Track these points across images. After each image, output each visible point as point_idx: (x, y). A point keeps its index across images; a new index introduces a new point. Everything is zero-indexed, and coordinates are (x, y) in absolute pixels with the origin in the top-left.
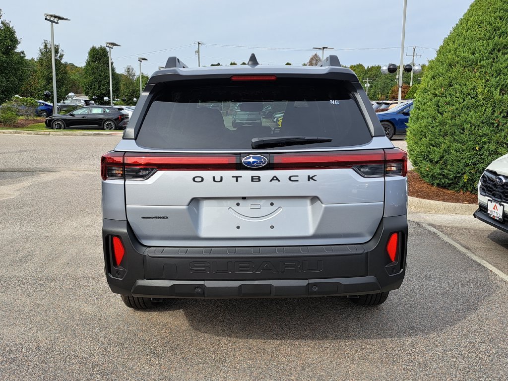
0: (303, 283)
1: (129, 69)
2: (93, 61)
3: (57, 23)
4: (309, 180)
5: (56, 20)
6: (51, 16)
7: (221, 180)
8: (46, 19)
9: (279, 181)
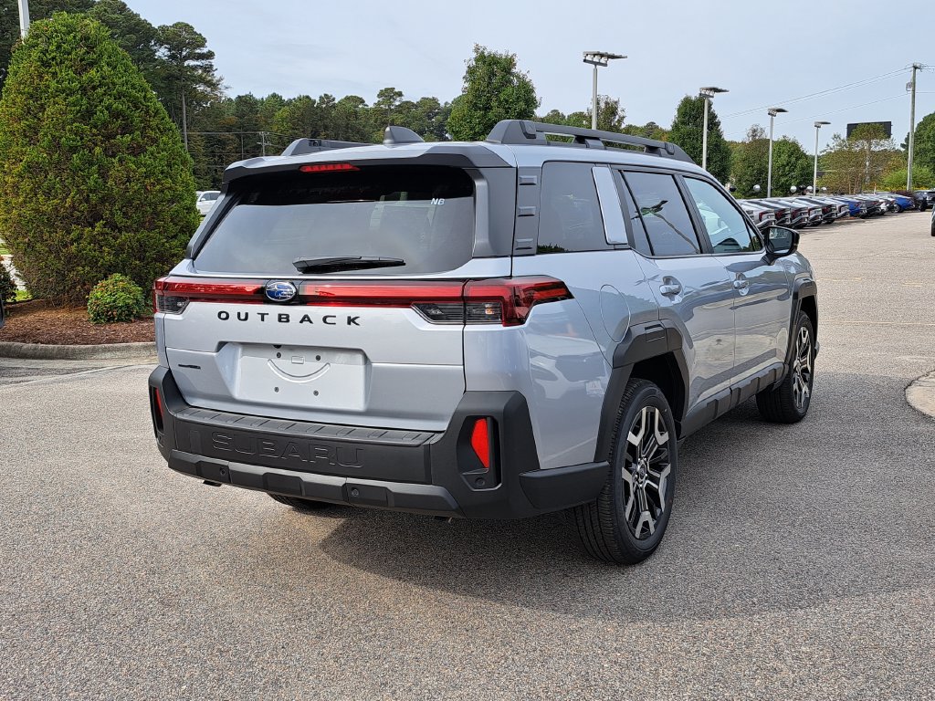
0: (338, 481)
1: (754, 131)
2: (683, 123)
3: (605, 65)
4: (349, 323)
5: (603, 60)
6: (594, 55)
7: (246, 319)
8: (585, 61)
9: (311, 322)
